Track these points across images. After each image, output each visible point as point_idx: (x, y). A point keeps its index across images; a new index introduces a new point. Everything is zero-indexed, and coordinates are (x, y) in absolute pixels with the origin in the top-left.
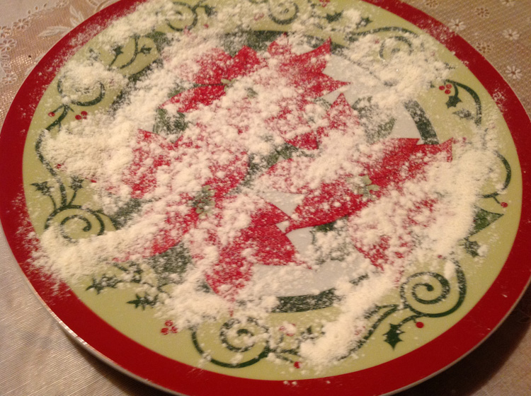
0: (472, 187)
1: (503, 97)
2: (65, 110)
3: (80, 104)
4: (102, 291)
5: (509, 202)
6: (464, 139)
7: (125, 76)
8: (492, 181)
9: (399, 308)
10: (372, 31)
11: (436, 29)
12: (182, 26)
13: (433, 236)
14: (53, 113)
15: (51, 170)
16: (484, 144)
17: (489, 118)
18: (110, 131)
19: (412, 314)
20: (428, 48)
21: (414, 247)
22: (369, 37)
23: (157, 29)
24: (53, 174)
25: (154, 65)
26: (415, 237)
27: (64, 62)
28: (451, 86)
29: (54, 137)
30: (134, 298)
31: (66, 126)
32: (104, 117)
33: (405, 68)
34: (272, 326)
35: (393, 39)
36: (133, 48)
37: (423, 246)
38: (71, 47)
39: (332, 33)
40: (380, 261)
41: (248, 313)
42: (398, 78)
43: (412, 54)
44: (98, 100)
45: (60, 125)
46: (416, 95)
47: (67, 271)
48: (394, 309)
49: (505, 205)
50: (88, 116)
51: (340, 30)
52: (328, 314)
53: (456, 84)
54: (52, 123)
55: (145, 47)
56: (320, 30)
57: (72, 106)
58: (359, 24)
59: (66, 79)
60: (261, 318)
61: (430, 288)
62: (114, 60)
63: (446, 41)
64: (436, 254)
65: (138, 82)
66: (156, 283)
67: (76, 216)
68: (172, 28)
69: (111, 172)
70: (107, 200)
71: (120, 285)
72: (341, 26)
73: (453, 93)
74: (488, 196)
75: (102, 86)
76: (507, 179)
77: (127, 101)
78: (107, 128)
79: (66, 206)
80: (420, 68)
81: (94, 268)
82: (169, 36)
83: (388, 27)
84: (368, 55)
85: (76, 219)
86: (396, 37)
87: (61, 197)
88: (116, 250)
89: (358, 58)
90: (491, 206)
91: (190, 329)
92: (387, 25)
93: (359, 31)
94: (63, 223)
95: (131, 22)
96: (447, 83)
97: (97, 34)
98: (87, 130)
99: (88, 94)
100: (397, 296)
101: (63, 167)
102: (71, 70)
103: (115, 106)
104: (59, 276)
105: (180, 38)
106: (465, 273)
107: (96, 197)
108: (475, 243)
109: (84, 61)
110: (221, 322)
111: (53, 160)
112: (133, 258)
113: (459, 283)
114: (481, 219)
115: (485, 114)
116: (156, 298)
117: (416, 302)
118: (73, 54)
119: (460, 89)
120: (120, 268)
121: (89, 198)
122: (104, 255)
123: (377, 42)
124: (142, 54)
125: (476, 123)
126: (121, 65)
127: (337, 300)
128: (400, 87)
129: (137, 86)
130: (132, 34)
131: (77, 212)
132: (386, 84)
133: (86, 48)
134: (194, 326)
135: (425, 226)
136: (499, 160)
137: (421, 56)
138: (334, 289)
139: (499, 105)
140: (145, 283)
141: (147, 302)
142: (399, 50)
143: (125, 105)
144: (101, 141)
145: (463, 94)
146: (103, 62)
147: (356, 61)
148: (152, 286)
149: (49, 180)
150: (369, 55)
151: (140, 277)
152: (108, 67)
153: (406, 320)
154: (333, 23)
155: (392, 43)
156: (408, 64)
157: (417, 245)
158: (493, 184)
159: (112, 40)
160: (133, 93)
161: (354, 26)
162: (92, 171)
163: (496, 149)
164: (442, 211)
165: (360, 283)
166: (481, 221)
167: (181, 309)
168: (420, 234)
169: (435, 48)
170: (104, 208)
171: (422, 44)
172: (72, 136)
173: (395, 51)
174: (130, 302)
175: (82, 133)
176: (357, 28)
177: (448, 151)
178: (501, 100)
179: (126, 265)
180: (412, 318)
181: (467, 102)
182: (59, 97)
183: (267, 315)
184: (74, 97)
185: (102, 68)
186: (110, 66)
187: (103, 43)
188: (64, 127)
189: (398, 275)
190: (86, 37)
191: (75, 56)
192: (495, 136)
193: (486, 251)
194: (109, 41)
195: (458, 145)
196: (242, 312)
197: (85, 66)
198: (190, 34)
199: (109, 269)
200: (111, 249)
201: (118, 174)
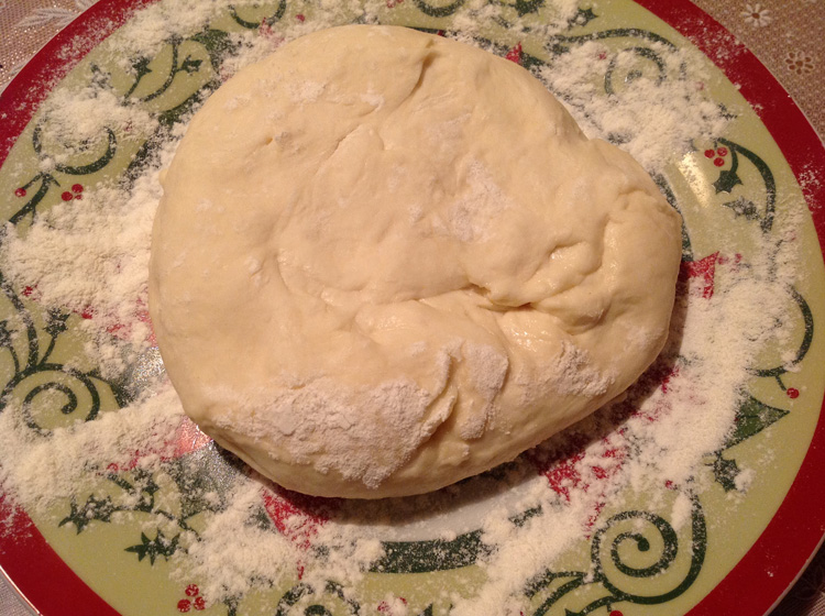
0: (741, 353)
1: (816, 181)
2: (44, 183)
3: (71, 171)
4: (85, 527)
5: (803, 389)
6: (739, 256)
7: (152, 115)
8: (777, 345)
9: (585, 580)
10: (595, 35)
11: (711, 38)
12: (257, 18)
13: (662, 441)
14: (22, 191)
15: (15, 299)
16: (772, 270)
17: (788, 221)
18: (122, 219)
19: (607, 593)
20: (693, 74)
21: (628, 460)
22: (589, 46)
23: (213, 26)
24: (18, 306)
25: (206, 92)
26: (631, 438)
27: (47, 93)
28: (725, 152)
29: (22, 236)
30: (139, 542)
31: (46, 213)
32: (113, 193)
33: (648, 111)
34: (365, 601)
35: (632, 52)
36: (170, 61)
37: (642, 457)
38: (61, 62)
39: (524, 34)
40: (565, 482)
41: (329, 573)
42: (635, 129)
43: (663, 83)
44: (103, 162)
45: (34, 212)
46: (663, 164)
47: (30, 491)
48: (577, 581)
49: (794, 394)
50: (83, 194)
51: (538, 31)
52: (464, 581)
53: (736, 149)
54: (20, 208)
55: (191, 59)
56: (504, 28)
57: (58, 176)
58: (574, 21)
59: (49, 125)
60: (350, 585)
61: (643, 544)
62: (135, 86)
63: (727, 62)
64: (663, 477)
65: (175, 124)
66: (178, 512)
67: (51, 384)
68: (240, 22)
69: (117, 298)
70: (108, 351)
71: (118, 515)
72: (541, 23)
73: (727, 166)
74: (765, 374)
75: (112, 136)
76: (804, 343)
77: (155, 162)
78: (116, 213)
79: (37, 365)
80: (674, 113)
81: (75, 485)
82: (234, 37)
83: (625, 28)
84: (584, 81)
85: (51, 390)
86: (638, 49)
87: (28, 350)
88: (115, 448)
89: (567, 85)
90: (770, 394)
91: (227, 602)
92: (624, 25)
93: (572, 33)
94: (29, 399)
95: (166, 13)
96: (720, 145)
97: (106, 36)
98: (82, 219)
99: (86, 152)
100: (586, 554)
101: (35, 292)
102: (58, 107)
103: (133, 172)
104: (16, 500)
105: (253, 42)
106: (708, 522)
107: (89, 346)
108: (732, 464)
109: (81, 88)
110: (280, 590)
111: (18, 280)
112: (144, 462)
113: (694, 540)
114: (748, 417)
115: (782, 212)
116: (175, 542)
117: (616, 570)
118: (63, 75)
119: (742, 159)
120: (119, 483)
121: (78, 348)
122: (94, 459)
123: (602, 57)
124: (185, 72)
125: (762, 227)
126: (146, 95)
127: (484, 553)
128: (634, 146)
129: (174, 132)
130: (168, 35)
131: (54, 376)
132: (611, 138)
133: (86, 63)
134: (234, 598)
135: (650, 418)
136: (794, 304)
137: (678, 88)
138: (481, 531)
139: (808, 197)
140: (158, 512)
141: (160, 548)
142: (640, 75)
143: (151, 168)
144: (104, 239)
145: (747, 169)
146: (114, 90)
147: (561, 91)
148: (171, 518)
149: (10, 317)
150: (587, 82)
151: (152, 500)
152: (123, 98)
153: (594, 605)
154: (528, 16)
155: (630, 61)
156: (655, 104)
157: (632, 455)
158: (779, 349)
159: (133, 48)
160: (167, 146)
161: (564, 24)
162: (86, 298)
163: (792, 282)
164: (683, 392)
165: (526, 522)
166: (749, 420)
167: (216, 565)
168: (640, 435)
169: (706, 76)
170: (102, 366)
171: (683, 66)
172: (54, 232)
173: (634, 75)
174: (130, 549)
175: (72, 226)
176: (570, 27)
177: (707, 277)
178: (812, 187)
179: (130, 478)
180: (605, 602)
181: (751, 186)
182: (35, 159)
183: (360, 577)
184: (62, 158)
185: (114, 100)
186: (126, 96)
187: (116, 53)
188: (41, 216)
189: (594, 513)
190: (88, 43)
191: (66, 80)
192: (793, 257)
193: (750, 481)
194: (127, 50)
195: (725, 266)
196: (318, 570)
197: (84, 99)
198: (272, 33)
199: (100, 486)
200: (106, 447)
201: (130, 301)
